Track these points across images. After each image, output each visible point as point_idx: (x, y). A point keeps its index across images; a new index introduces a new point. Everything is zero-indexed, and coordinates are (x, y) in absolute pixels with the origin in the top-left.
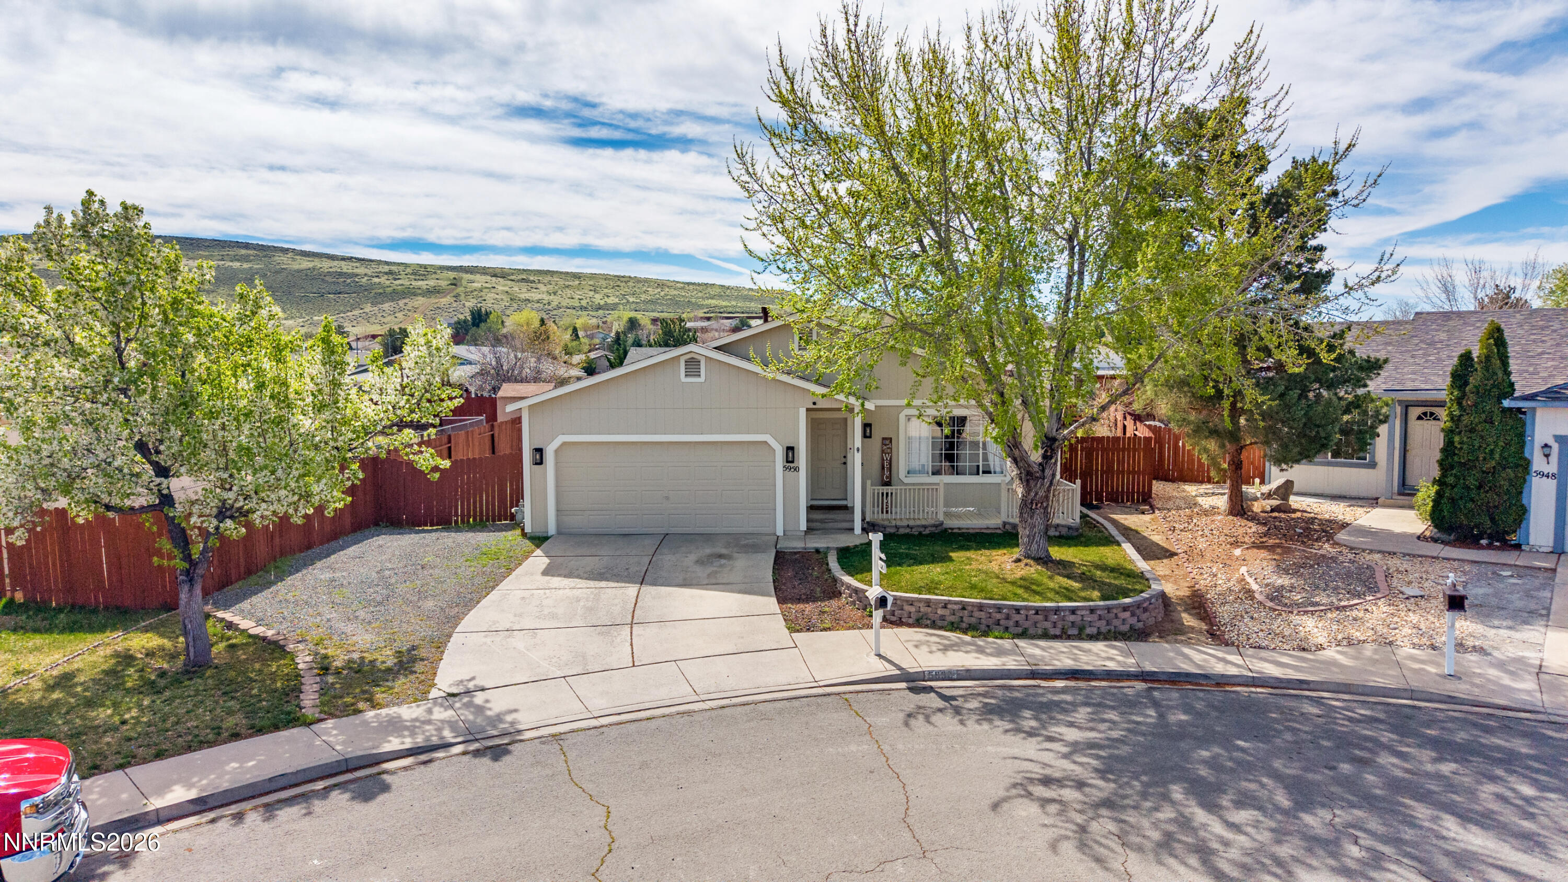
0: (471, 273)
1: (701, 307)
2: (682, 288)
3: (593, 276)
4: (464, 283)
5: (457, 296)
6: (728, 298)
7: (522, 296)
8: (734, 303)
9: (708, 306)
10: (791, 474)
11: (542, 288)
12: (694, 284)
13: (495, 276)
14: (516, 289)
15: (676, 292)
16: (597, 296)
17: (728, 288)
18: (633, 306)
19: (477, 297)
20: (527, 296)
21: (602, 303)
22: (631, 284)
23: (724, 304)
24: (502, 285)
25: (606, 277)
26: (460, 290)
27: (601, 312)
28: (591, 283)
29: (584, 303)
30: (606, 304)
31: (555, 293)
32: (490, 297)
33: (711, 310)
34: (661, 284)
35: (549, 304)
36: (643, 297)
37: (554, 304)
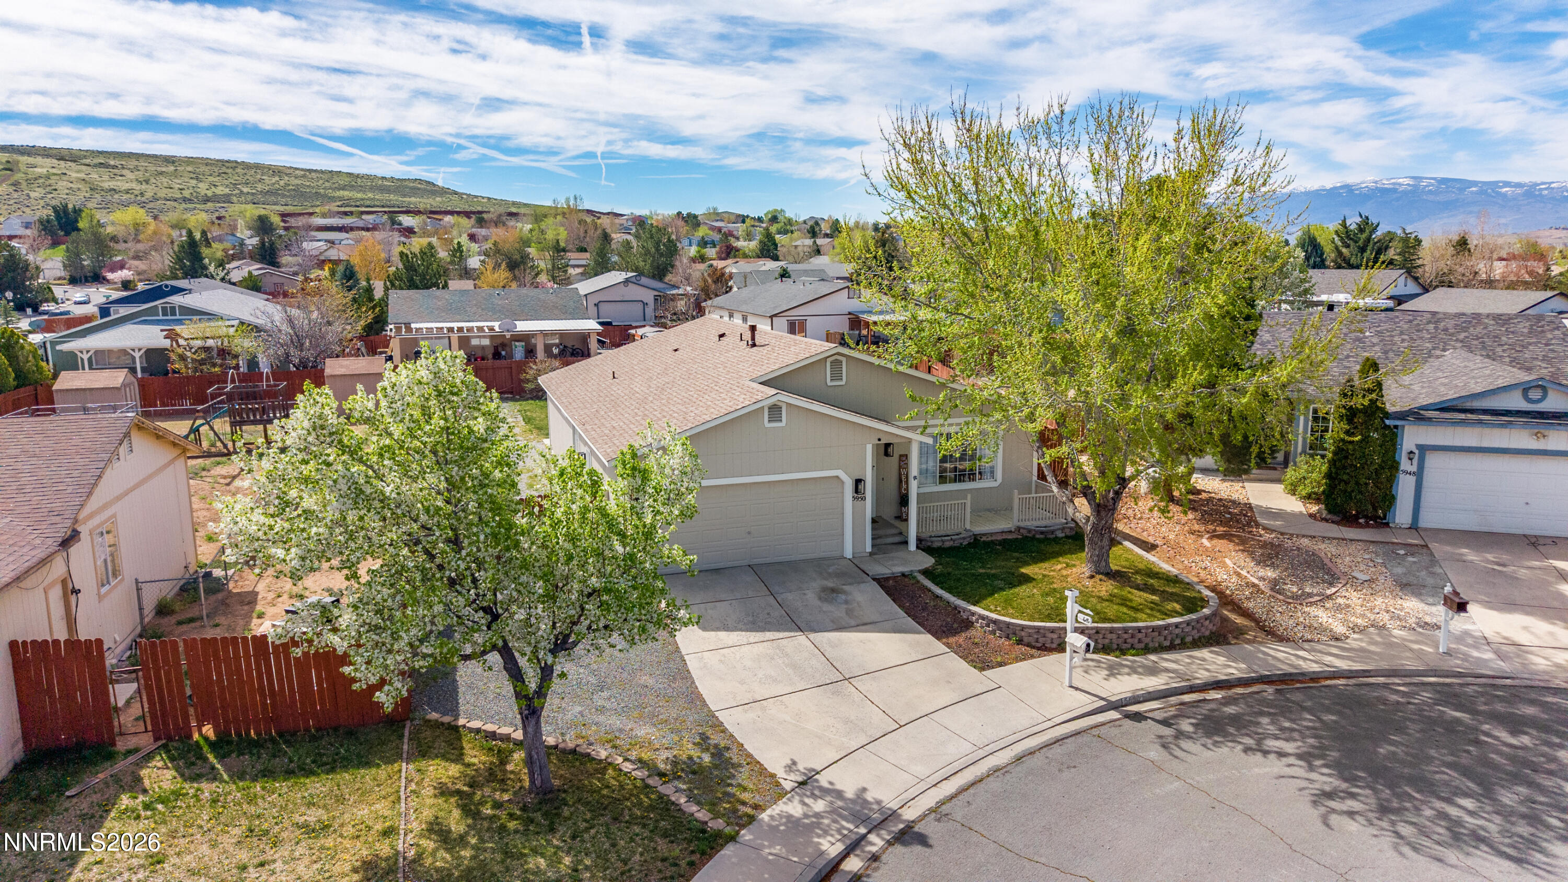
0: (29, 155)
1: (332, 199)
2: (304, 176)
3: (190, 161)
4: (23, 167)
5: (16, 184)
6: (362, 189)
7: (106, 185)
8: (370, 195)
9: (341, 199)
10: (859, 503)
11: (130, 175)
12: (316, 171)
13: (62, 158)
14: (95, 176)
15: (299, 182)
16: (200, 185)
17: (358, 176)
18: (250, 198)
19: (44, 186)
20: (112, 184)
21: (210, 193)
22: (238, 170)
23: (359, 195)
24: (75, 172)
25: (207, 162)
26: (19, 176)
27: (210, 205)
28: (190, 169)
29: (186, 194)
30: (215, 195)
31: (147, 182)
32: (62, 185)
33: (346, 202)
34: (277, 171)
35: (142, 194)
36: (260, 187)
37: (149, 195)
